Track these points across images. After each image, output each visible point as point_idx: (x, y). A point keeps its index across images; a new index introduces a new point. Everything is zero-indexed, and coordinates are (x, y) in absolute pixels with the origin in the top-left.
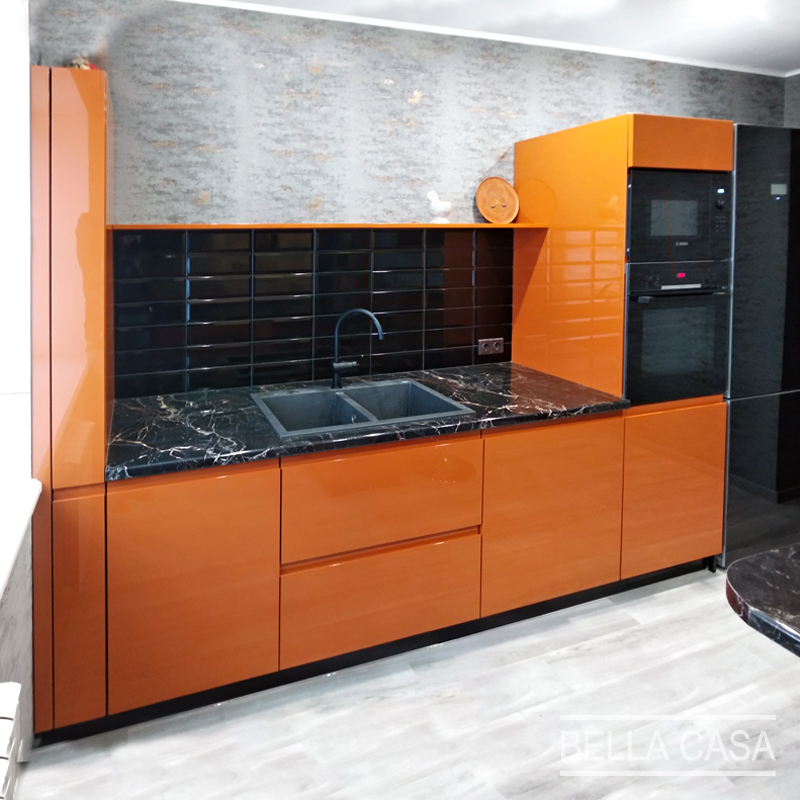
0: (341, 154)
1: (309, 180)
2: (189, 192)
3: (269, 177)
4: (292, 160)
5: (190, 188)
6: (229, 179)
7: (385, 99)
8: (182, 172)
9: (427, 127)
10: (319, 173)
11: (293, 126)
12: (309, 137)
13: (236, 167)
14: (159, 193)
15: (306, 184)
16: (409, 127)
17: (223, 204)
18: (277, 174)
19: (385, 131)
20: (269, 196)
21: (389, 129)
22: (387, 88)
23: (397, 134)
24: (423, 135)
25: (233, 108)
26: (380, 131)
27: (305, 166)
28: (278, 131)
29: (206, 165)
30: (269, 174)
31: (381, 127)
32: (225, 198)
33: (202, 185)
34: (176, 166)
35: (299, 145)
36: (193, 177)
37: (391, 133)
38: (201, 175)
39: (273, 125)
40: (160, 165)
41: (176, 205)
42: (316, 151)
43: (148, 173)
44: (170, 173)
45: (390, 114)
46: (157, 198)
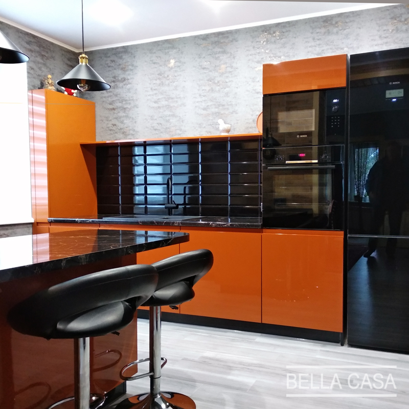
0: (184, 105)
1: (169, 120)
2: (121, 129)
3: (152, 120)
4: (161, 110)
5: (121, 127)
6: (135, 122)
7: (205, 73)
8: (118, 121)
9: (229, 84)
10: (174, 116)
11: (162, 94)
12: (169, 98)
13: (138, 116)
14: (111, 130)
15: (168, 121)
16: (219, 86)
17: (134, 133)
18: (155, 118)
19: (205, 90)
20: (152, 128)
21: (208, 88)
22: (206, 67)
23: (212, 90)
24: (227, 89)
25: (136, 90)
26: (203, 90)
27: (167, 113)
28: (155, 98)
29: (127, 117)
30: (152, 118)
31: (203, 88)
32: (134, 130)
33: (125, 126)
34: (116, 118)
35: (164, 103)
36: (122, 122)
37: (209, 90)
38: (125, 121)
39: (153, 95)
40: (110, 118)
41: (116, 135)
42: (172, 105)
43: (107, 122)
44: (114, 122)
45: (208, 80)
46: (109, 132)
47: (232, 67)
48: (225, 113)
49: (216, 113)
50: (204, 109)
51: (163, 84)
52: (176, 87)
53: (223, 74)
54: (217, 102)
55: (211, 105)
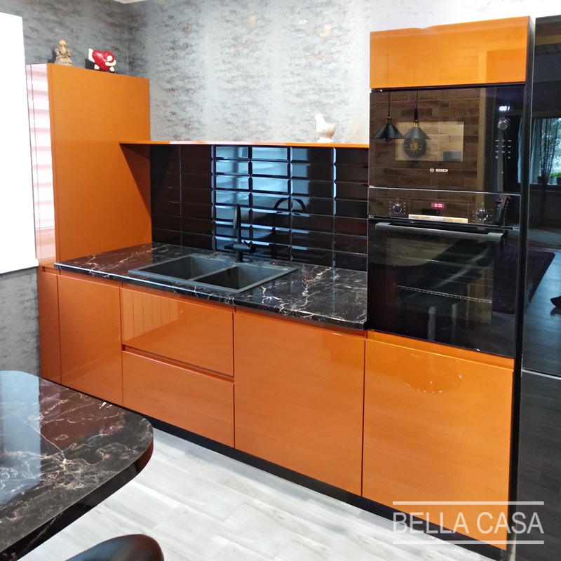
0: (268, 87)
1: (248, 109)
2: (182, 120)
3: (224, 108)
4: (237, 94)
5: (183, 117)
6: (202, 111)
7: (300, 38)
8: (179, 107)
9: (336, 56)
10: (254, 103)
11: (238, 69)
12: (247, 77)
13: (205, 102)
14: (169, 121)
15: (246, 111)
17: (199, 127)
18: (228, 105)
19: (300, 65)
20: (224, 121)
21: (303, 62)
22: (302, 28)
23: (310, 66)
24: (332, 64)
25: (203, 61)
26: (297, 65)
27: (246, 99)
28: (229, 75)
29: (190, 102)
30: (224, 105)
31: (297, 62)
32: (199, 123)
33: (188, 115)
34: (176, 104)
35: (241, 83)
36: (184, 110)
37: (306, 66)
38: (188, 109)
39: (225, 71)
40: (169, 104)
41: (176, 128)
42: (251, 87)
43: (164, 109)
44: (174, 109)
45: (305, 50)
46: (168, 124)
47: (340, 28)
48: (329, 103)
49: (315, 102)
50: (298, 95)
51: (239, 55)
52: (258, 59)
53: (326, 39)
54: (317, 86)
55: (309, 90)
